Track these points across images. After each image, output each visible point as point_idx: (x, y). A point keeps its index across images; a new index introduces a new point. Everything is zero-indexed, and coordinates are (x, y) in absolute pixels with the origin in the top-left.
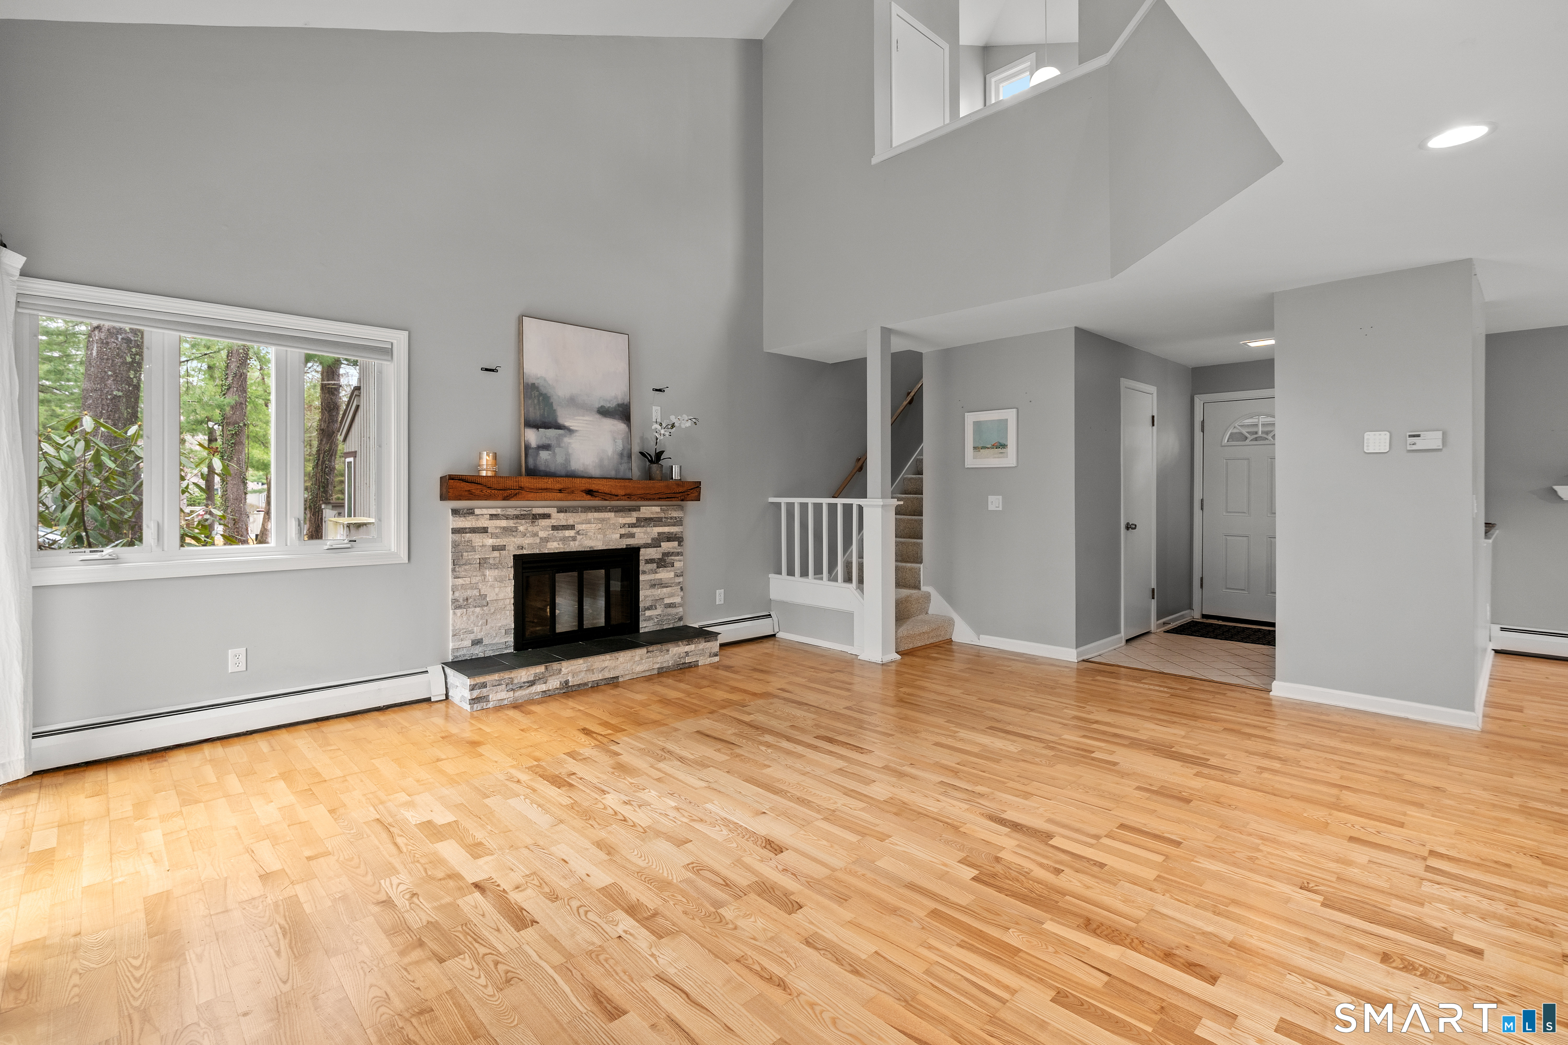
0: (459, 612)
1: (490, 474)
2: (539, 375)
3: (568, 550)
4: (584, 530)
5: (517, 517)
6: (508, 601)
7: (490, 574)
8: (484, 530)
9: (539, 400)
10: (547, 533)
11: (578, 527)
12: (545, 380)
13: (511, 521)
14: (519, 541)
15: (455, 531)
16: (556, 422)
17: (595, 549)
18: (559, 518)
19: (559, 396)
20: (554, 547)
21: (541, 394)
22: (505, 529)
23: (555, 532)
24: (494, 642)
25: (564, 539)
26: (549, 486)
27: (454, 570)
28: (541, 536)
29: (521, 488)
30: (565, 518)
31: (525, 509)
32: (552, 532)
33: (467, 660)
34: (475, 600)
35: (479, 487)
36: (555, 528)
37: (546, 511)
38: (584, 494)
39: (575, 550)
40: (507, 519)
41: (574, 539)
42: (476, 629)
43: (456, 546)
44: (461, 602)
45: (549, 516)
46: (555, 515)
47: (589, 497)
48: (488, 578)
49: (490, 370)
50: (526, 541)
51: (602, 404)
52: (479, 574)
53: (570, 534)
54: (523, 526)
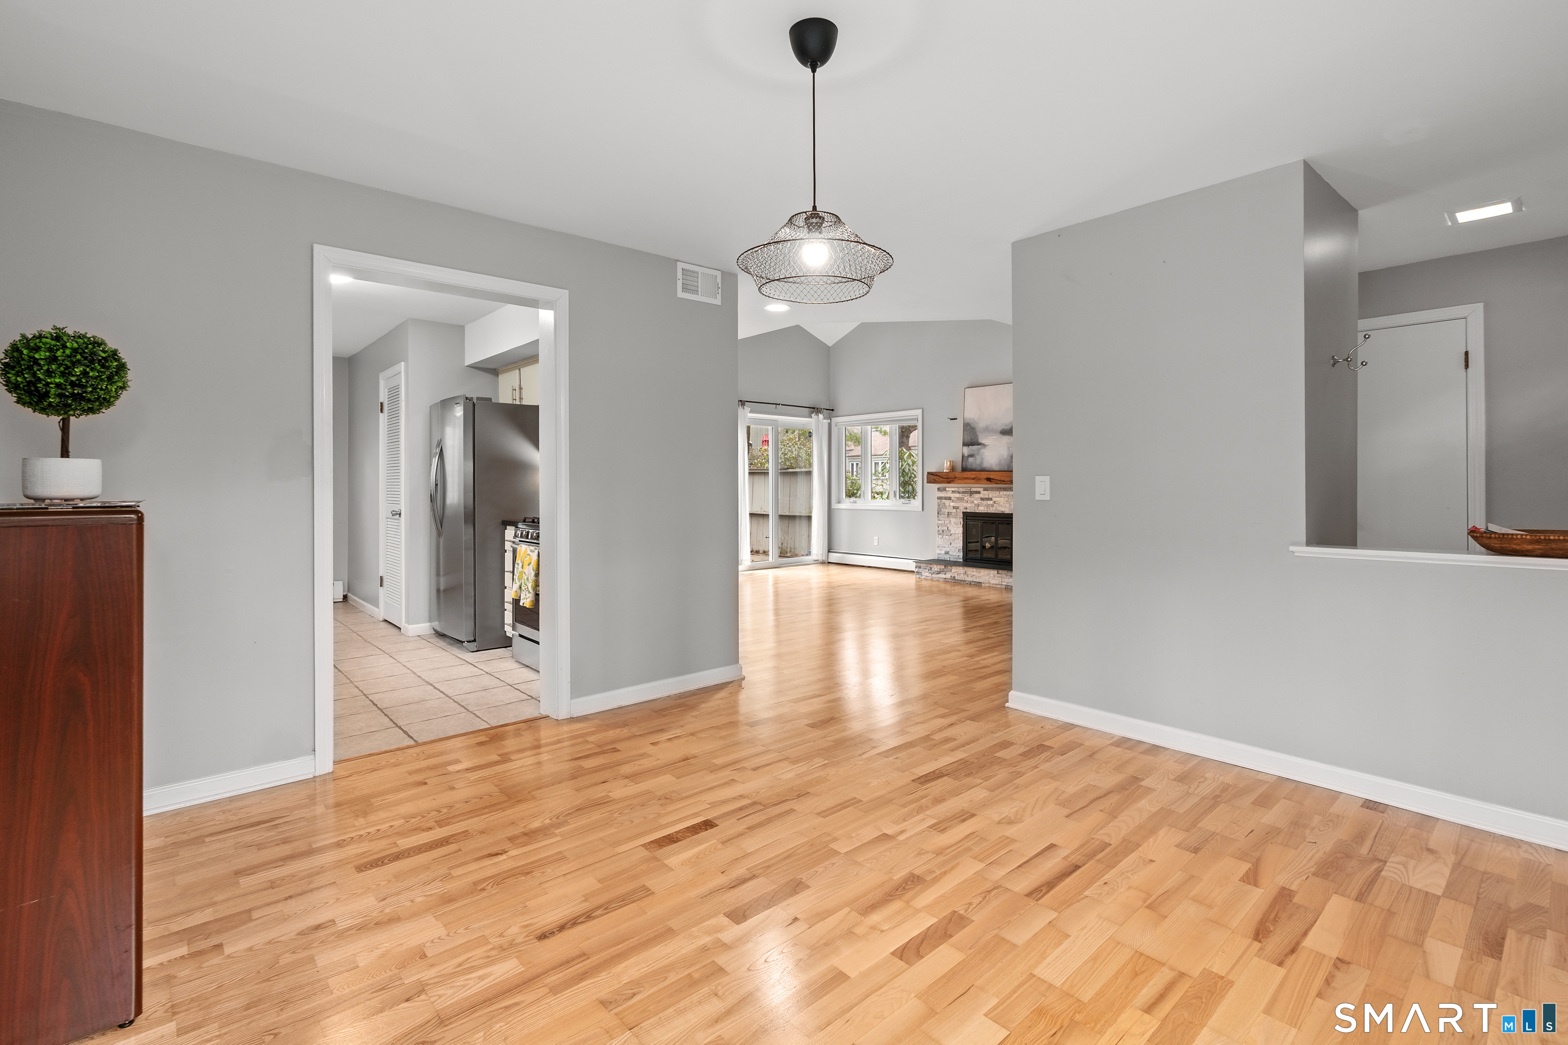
0: (940, 536)
1: (947, 471)
2: (971, 418)
3: (989, 512)
5: (963, 492)
6: (960, 535)
7: (953, 520)
8: (950, 498)
9: (970, 430)
10: (978, 502)
11: (994, 499)
12: (974, 420)
13: (961, 495)
14: (965, 505)
15: (939, 498)
16: (978, 441)
18: (985, 494)
19: (980, 427)
20: (982, 509)
21: (971, 428)
22: (958, 498)
23: (983, 501)
24: (953, 553)
25: (988, 506)
26: (968, 476)
27: (938, 517)
28: (975, 503)
29: (955, 478)
30: (987, 494)
31: (967, 488)
32: (980, 501)
33: (941, 559)
34: (946, 532)
35: (938, 477)
36: (982, 499)
37: (978, 490)
38: (986, 481)
39: (993, 512)
40: (959, 493)
41: (993, 506)
42: (947, 546)
43: (939, 505)
44: (941, 532)
45: (979, 493)
46: (982, 492)
47: (989, 482)
48: (952, 522)
49: (952, 419)
50: (968, 505)
51: (1003, 428)
52: (948, 519)
53: (990, 502)
54: (967, 497)
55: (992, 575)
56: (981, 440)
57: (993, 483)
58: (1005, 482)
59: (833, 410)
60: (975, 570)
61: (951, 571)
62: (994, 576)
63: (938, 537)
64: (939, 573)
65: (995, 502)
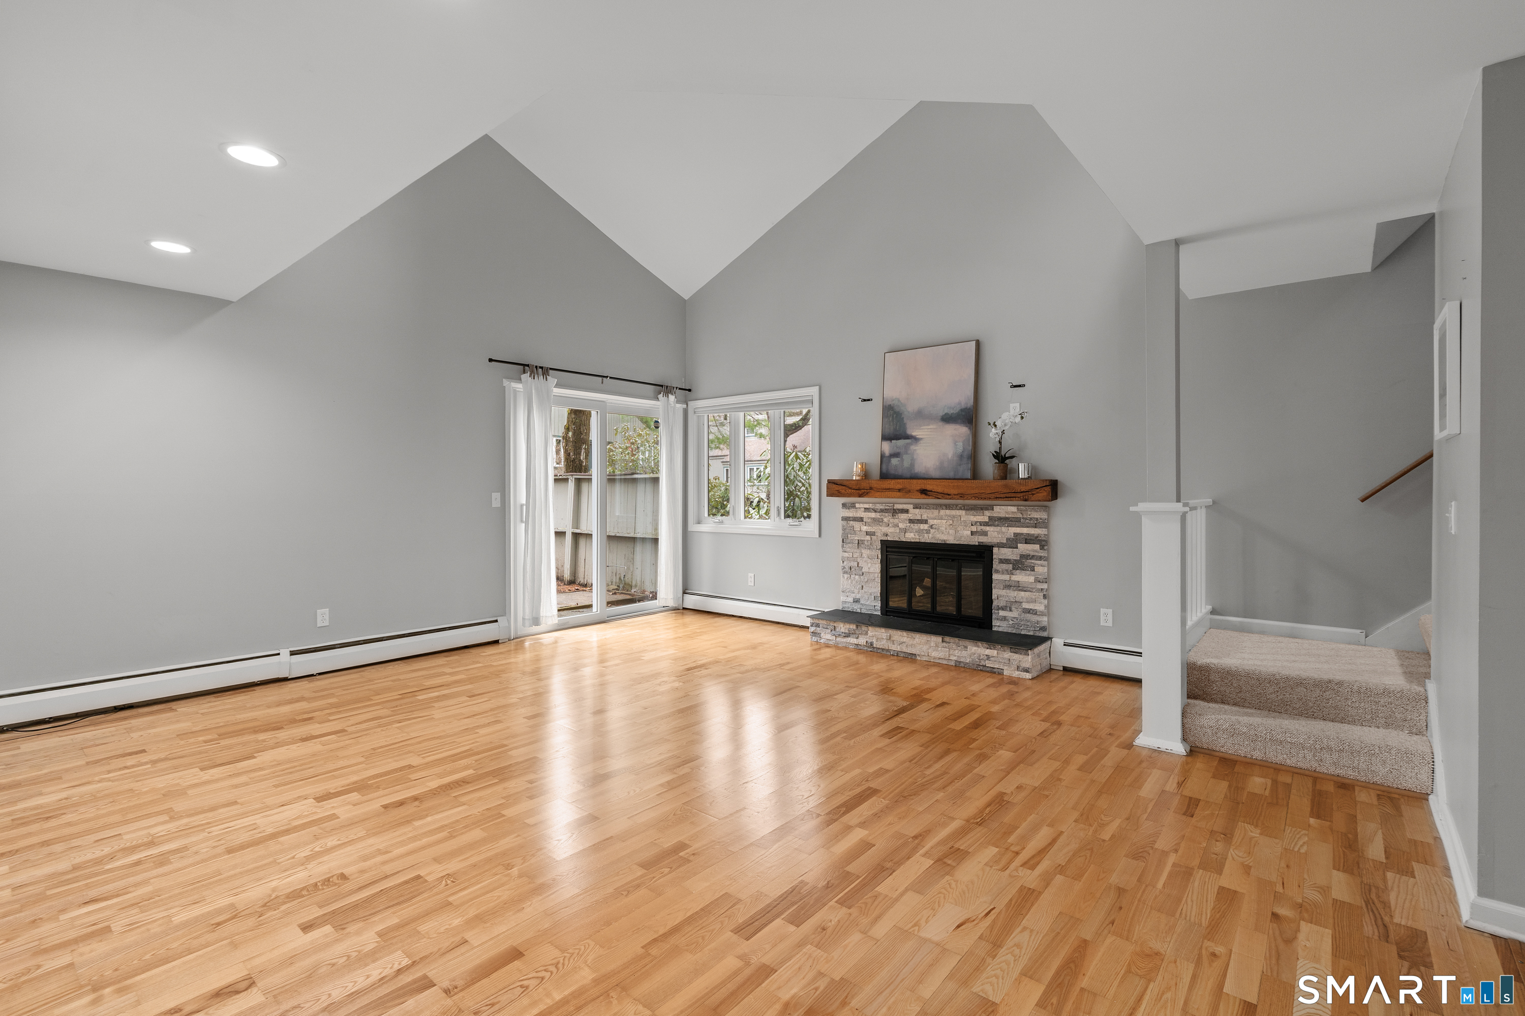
0: (846, 576)
1: (858, 478)
2: (894, 398)
3: (923, 541)
4: (936, 525)
5: (882, 511)
6: (876, 575)
7: (866, 552)
8: (861, 519)
9: (893, 417)
10: (905, 525)
11: (931, 522)
12: (899, 400)
13: (878, 514)
14: (885, 529)
15: (845, 519)
16: (905, 432)
17: (948, 542)
18: (915, 514)
19: (909, 412)
20: (911, 537)
21: (895, 412)
22: (874, 519)
23: (912, 525)
24: (867, 603)
25: (920, 532)
26: (891, 486)
27: (843, 546)
28: (901, 527)
29: (871, 488)
30: (920, 513)
31: (888, 505)
32: (909, 524)
33: (850, 611)
34: (855, 569)
35: (844, 487)
36: (911, 521)
37: (905, 507)
38: (919, 494)
39: (929, 542)
40: (876, 512)
41: (928, 532)
42: (856, 591)
43: (844, 530)
44: (847, 569)
45: (907, 511)
46: (912, 510)
47: (923, 496)
48: (864, 555)
49: (865, 400)
50: (890, 530)
51: (946, 412)
52: (858, 551)
53: (924, 527)
54: (887, 518)
55: (933, 644)
57: (931, 497)
58: (950, 497)
59: (690, 390)
60: (905, 634)
61: (866, 634)
62: (937, 646)
63: (843, 577)
64: (847, 635)
65: (931, 527)
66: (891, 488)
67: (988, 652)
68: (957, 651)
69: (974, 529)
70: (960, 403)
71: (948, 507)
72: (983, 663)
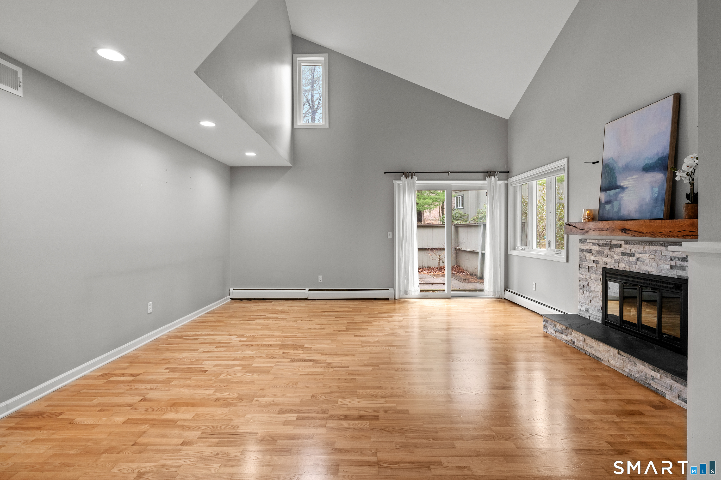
2: (610, 157)
3: (632, 270)
4: (642, 258)
5: (603, 245)
6: (599, 293)
7: (593, 276)
8: (590, 251)
9: (608, 173)
10: (619, 257)
11: (637, 255)
12: (613, 159)
13: (600, 247)
14: (605, 259)
15: (581, 250)
16: (616, 184)
17: (651, 273)
18: (626, 248)
19: (619, 167)
20: (623, 266)
21: (611, 169)
22: (598, 251)
23: (624, 257)
25: (630, 263)
27: (579, 270)
28: (616, 258)
30: (629, 248)
31: (607, 241)
32: (621, 257)
33: (583, 317)
34: (587, 287)
36: (623, 254)
37: (619, 242)
39: (636, 271)
40: (599, 245)
41: (635, 263)
42: (587, 303)
43: (580, 258)
44: (582, 287)
45: (620, 246)
46: (624, 246)
47: (624, 234)
48: (592, 277)
49: (593, 163)
50: (608, 260)
51: (646, 162)
52: (588, 274)
53: (633, 259)
54: (606, 251)
56: (623, 183)
57: (629, 235)
58: (643, 235)
59: (508, 172)
60: (593, 340)
61: (571, 334)
63: (580, 292)
64: (561, 333)
65: (638, 259)
66: (602, 227)
67: (653, 373)
68: (629, 365)
69: (673, 263)
70: (657, 154)
71: (651, 243)
72: (648, 381)
